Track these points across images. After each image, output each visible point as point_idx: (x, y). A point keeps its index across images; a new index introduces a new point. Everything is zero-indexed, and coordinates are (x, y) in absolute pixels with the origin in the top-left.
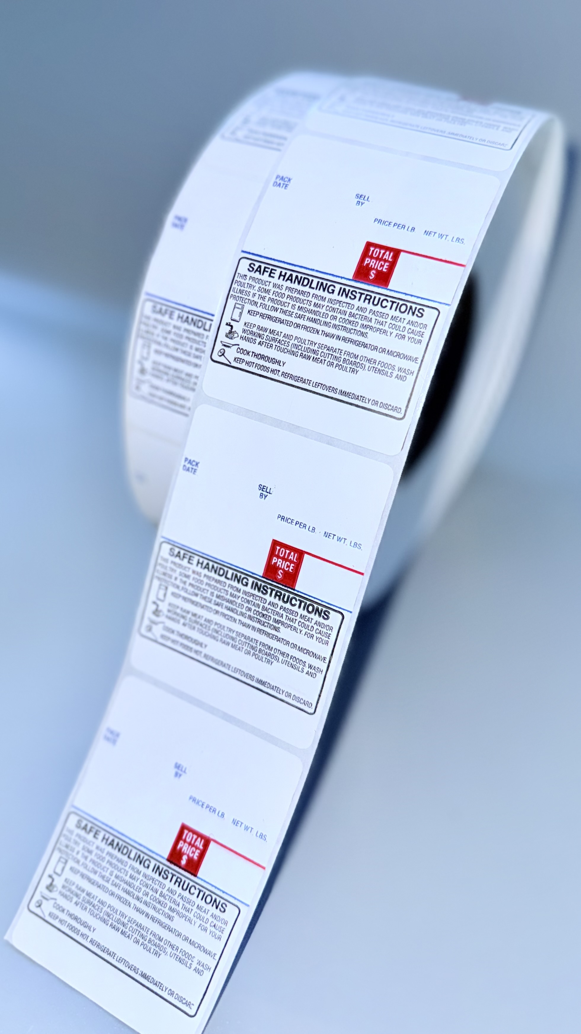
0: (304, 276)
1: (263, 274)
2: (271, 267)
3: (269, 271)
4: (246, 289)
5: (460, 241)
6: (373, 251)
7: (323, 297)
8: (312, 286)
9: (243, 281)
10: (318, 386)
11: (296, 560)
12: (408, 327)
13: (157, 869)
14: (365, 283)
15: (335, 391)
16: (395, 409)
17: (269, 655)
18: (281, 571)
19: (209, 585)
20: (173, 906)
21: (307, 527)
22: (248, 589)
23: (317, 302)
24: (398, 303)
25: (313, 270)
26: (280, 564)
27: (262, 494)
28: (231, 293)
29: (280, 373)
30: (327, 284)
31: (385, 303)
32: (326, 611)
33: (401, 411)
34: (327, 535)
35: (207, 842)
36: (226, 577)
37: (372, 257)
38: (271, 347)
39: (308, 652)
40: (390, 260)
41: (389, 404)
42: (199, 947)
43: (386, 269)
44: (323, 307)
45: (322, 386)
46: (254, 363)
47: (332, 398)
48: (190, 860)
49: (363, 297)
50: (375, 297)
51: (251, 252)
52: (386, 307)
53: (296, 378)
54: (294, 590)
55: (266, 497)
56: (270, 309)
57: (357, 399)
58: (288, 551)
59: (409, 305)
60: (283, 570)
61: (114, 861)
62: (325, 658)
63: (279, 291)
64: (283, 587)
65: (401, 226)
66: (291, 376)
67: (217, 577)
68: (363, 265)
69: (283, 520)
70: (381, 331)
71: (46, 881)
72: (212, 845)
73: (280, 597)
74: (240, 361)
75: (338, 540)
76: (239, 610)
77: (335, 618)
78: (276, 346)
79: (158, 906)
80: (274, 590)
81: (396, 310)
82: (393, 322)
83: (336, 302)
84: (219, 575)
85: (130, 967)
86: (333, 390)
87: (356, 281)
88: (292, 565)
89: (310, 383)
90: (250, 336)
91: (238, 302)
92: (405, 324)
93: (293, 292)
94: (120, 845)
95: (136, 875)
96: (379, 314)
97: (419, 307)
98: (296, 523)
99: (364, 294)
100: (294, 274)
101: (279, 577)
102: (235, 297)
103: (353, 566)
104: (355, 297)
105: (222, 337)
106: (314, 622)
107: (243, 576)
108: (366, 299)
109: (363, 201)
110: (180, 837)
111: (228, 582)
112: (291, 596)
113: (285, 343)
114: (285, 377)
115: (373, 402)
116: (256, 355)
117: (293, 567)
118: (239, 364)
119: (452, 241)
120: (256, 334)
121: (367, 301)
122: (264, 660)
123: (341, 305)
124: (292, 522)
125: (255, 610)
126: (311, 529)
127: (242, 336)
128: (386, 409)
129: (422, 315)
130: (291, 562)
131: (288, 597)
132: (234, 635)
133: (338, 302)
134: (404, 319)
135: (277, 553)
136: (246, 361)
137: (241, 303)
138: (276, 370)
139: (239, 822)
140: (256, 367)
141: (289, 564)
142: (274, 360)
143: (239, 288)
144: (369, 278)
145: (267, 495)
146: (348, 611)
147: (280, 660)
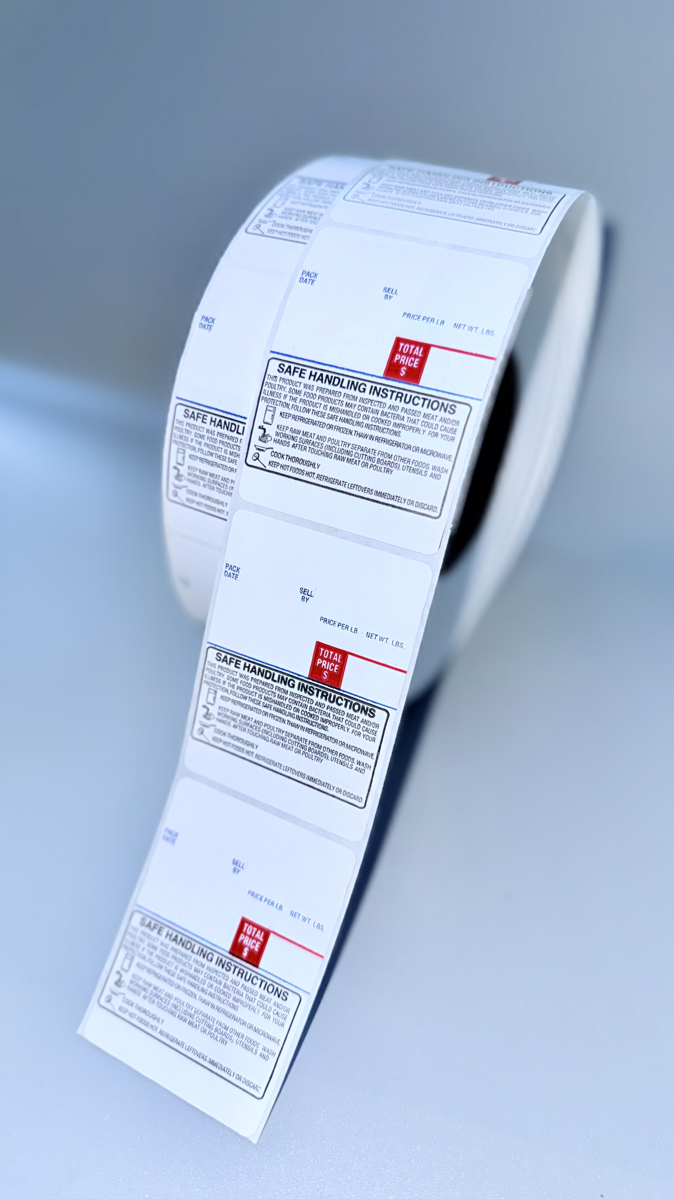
0: (334, 375)
1: (293, 374)
2: (301, 367)
3: (299, 371)
4: (276, 391)
5: (490, 333)
6: (403, 347)
7: (354, 396)
8: (343, 385)
9: (273, 382)
10: (354, 487)
11: (340, 661)
12: (440, 424)
13: (220, 962)
14: (396, 381)
15: (370, 492)
16: (431, 508)
17: (319, 753)
18: (326, 672)
19: (257, 688)
20: (237, 996)
21: (350, 629)
22: (295, 690)
23: (349, 401)
24: (430, 400)
25: (343, 369)
26: (325, 665)
27: (304, 596)
28: (262, 395)
29: (315, 476)
30: (357, 383)
31: (416, 401)
32: (372, 709)
33: (436, 510)
34: (369, 635)
35: (267, 934)
36: (273, 680)
37: (401, 353)
38: (305, 450)
39: (356, 749)
40: (420, 355)
41: (424, 504)
42: (264, 1034)
43: (416, 365)
44: (354, 407)
45: (358, 487)
46: (288, 466)
47: (368, 499)
48: (251, 952)
49: (395, 395)
50: (406, 395)
51: (280, 352)
52: (418, 404)
53: (331, 480)
54: (340, 690)
55: (307, 600)
56: (301, 410)
57: (392, 499)
58: (332, 653)
59: (441, 401)
60: (328, 670)
61: (179, 956)
62: (372, 755)
63: (310, 392)
64: (329, 688)
65: (430, 319)
66: (326, 479)
67: (264, 679)
68: (393, 361)
69: (325, 622)
70: (413, 429)
71: (114, 977)
72: (272, 938)
73: (326, 697)
74: (275, 465)
75: (380, 640)
76: (288, 711)
77: (380, 716)
78: (310, 448)
79: (223, 997)
80: (321, 690)
81: (428, 407)
82: (426, 420)
83: (368, 401)
84: (266, 678)
85: (199, 1055)
86: (369, 491)
87: (386, 378)
88: (337, 666)
89: (345, 485)
90: (283, 439)
91: (270, 404)
92: (437, 422)
93: (324, 392)
94: (183, 940)
95: (200, 968)
96: (411, 412)
97: (450, 403)
98: (339, 625)
99: (395, 392)
100: (325, 374)
101: (325, 678)
102: (266, 400)
103: (396, 665)
104: (387, 395)
105: (255, 441)
106: (360, 720)
107: (289, 678)
108: (397, 397)
109: (391, 295)
110: (240, 930)
111: (275, 684)
112: (337, 696)
113: (318, 445)
114: (320, 480)
115: (409, 501)
116: (290, 458)
117: (337, 667)
118: (273, 467)
119: (482, 333)
120: (289, 437)
121: (399, 399)
122: (314, 758)
123: (372, 404)
124: (334, 623)
125: (303, 710)
126: (353, 630)
127: (276, 440)
128: (422, 508)
129: (454, 411)
130: (335, 662)
131: (334, 697)
132: (284, 735)
133: (370, 401)
134: (437, 416)
135: (321, 655)
136: (281, 465)
137: (272, 405)
138: (311, 472)
139: (296, 914)
140: (291, 470)
141: (333, 665)
142: (308, 463)
143: (270, 389)
144: (401, 376)
145: (309, 598)
146: (393, 709)
147: (330, 758)
